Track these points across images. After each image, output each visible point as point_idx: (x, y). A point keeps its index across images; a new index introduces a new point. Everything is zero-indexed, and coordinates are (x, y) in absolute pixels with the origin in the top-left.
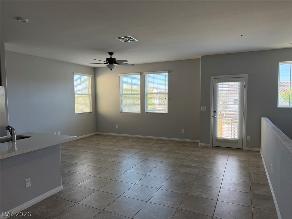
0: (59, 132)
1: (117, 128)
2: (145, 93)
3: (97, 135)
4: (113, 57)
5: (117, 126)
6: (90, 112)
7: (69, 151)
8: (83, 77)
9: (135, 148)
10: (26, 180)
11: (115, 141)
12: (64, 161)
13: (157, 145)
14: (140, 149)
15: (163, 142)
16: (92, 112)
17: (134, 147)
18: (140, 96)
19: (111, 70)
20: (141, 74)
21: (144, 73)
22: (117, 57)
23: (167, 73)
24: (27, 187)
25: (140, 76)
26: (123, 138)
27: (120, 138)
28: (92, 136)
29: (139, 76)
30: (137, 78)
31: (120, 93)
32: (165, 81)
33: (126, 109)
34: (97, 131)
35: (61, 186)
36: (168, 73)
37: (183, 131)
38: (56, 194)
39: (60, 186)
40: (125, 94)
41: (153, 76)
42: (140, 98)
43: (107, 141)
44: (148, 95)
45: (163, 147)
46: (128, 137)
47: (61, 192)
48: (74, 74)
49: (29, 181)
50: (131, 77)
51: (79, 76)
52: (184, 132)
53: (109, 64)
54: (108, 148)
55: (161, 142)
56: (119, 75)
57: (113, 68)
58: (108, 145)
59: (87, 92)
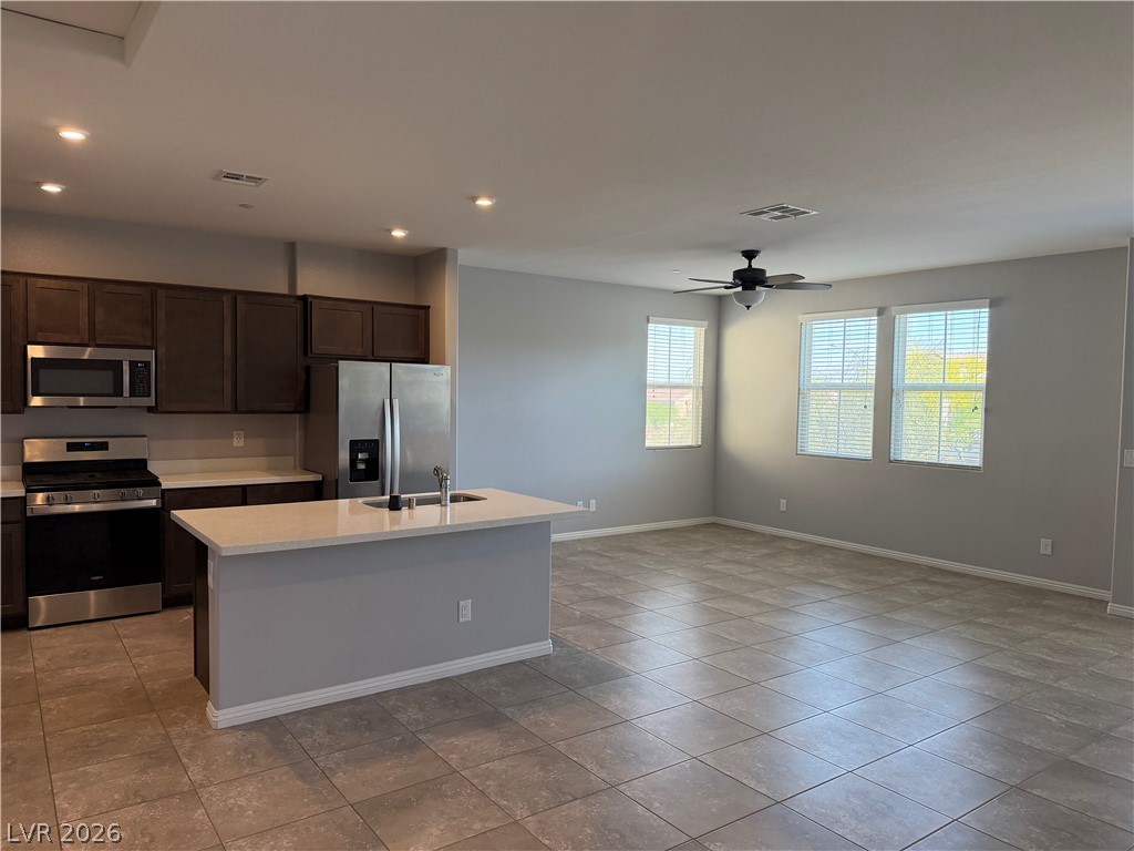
0: (593, 502)
1: (783, 508)
2: (894, 387)
3: (714, 524)
4: (756, 264)
5: (783, 501)
6: (694, 444)
7: (609, 561)
8: (677, 329)
9: (823, 585)
10: (462, 603)
11: (766, 551)
12: (585, 585)
13: (915, 589)
14: (840, 589)
15: (948, 580)
16: (700, 446)
17: (820, 581)
18: (871, 394)
19: (748, 307)
20: (881, 312)
21: (893, 308)
22: (770, 265)
23: (987, 310)
24: (461, 620)
25: (876, 322)
26: (798, 547)
27: (790, 546)
28: (696, 528)
29: (874, 320)
30: (864, 330)
31: (801, 382)
32: (976, 335)
33: (818, 443)
34: (715, 510)
35: (546, 642)
36: (991, 306)
37: (1045, 546)
38: (530, 660)
39: (544, 640)
40: (817, 387)
41: (927, 319)
42: (871, 404)
43: (737, 550)
44: (907, 394)
45: (935, 598)
46: (822, 546)
47: (546, 658)
48: (648, 322)
49: (467, 606)
50: (842, 324)
51: (663, 328)
52: (1049, 552)
53: (740, 289)
54: (729, 569)
55: (942, 581)
56: (801, 318)
57: (754, 300)
58: (736, 562)
59: (689, 381)
